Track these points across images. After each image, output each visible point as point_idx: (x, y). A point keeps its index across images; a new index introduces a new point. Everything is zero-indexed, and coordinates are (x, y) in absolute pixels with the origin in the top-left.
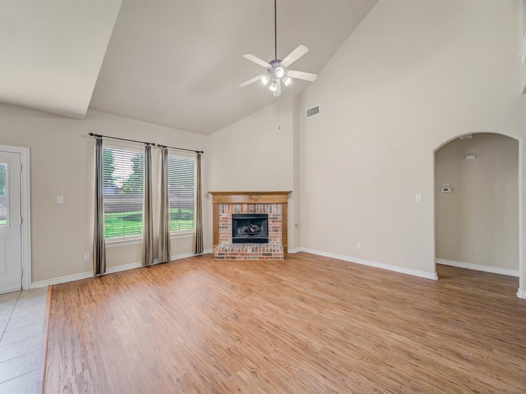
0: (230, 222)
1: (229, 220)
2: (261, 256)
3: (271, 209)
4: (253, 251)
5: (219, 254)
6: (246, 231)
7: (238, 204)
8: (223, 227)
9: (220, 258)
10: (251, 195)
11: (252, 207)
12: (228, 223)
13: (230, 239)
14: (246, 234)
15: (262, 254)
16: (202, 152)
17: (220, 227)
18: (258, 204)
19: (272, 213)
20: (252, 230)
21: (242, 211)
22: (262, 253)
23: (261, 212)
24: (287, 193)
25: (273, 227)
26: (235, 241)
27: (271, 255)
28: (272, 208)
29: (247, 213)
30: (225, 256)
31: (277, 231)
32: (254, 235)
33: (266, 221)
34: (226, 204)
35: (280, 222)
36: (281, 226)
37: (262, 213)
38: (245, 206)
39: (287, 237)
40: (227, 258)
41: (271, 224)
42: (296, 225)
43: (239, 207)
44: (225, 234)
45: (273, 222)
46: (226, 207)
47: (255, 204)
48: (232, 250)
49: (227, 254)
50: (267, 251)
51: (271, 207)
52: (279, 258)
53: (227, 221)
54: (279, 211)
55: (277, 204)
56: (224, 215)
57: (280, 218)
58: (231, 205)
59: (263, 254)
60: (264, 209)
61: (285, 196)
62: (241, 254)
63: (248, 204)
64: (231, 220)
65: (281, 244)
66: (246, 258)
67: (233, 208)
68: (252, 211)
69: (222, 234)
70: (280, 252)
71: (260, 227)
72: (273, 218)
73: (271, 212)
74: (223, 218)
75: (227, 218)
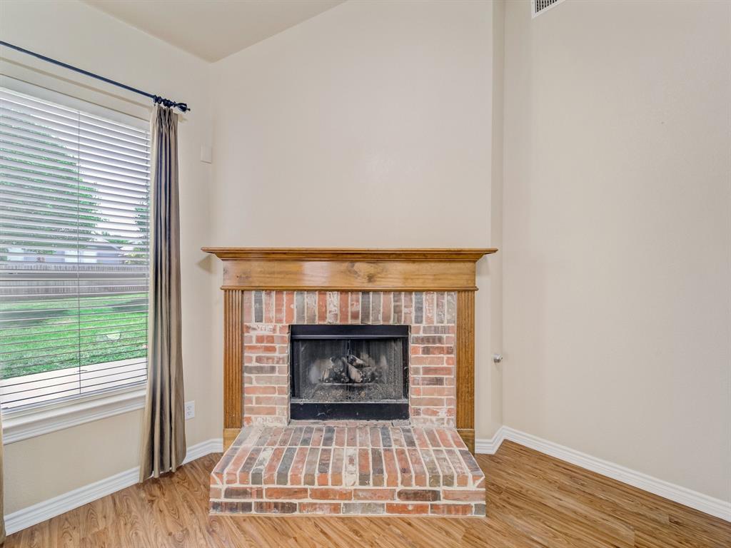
0: (282, 350)
1: (277, 346)
2: (398, 501)
3: (419, 309)
4: (364, 479)
5: (229, 493)
6: (337, 378)
7: (311, 290)
8: (260, 370)
9: (233, 508)
10: (353, 262)
11: (355, 302)
12: (277, 354)
13: (283, 410)
14: (337, 388)
15: (400, 494)
16: (183, 107)
17: (251, 370)
18: (375, 291)
19: (424, 324)
20: (355, 374)
21: (323, 317)
22: (400, 488)
23: (386, 318)
24: (474, 256)
25: (427, 371)
26: (298, 412)
27: (435, 495)
28: (425, 305)
29: (338, 323)
30: (253, 500)
31: (439, 381)
32: (361, 388)
33: (398, 347)
34: (269, 291)
35: (449, 351)
36: (453, 367)
37: (391, 323)
38: (334, 300)
39: (472, 402)
40: (260, 506)
41: (419, 360)
42: (497, 361)
43: (311, 300)
44: (265, 390)
45: (426, 351)
46: (270, 301)
47: (366, 292)
48: (282, 477)
49: (259, 493)
50: (420, 481)
51: (420, 303)
52: (466, 509)
53: (273, 349)
54: (447, 317)
55: (441, 291)
56: (264, 329)
57: (450, 339)
58: (285, 296)
59: (405, 495)
60: (397, 311)
61: (469, 265)
62: (315, 494)
63: (343, 291)
64: (287, 345)
65: (453, 424)
66: (336, 508)
67: (294, 306)
68: (355, 316)
69: (254, 390)
70: (472, 486)
71: (377, 361)
72: (428, 340)
73: (419, 320)
74: (260, 339)
75: (271, 339)
